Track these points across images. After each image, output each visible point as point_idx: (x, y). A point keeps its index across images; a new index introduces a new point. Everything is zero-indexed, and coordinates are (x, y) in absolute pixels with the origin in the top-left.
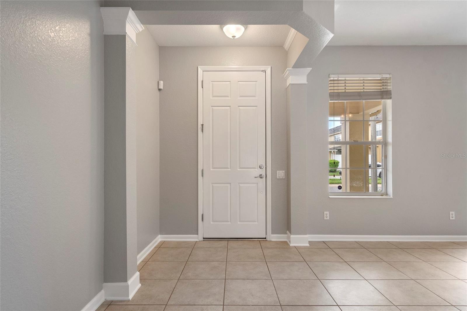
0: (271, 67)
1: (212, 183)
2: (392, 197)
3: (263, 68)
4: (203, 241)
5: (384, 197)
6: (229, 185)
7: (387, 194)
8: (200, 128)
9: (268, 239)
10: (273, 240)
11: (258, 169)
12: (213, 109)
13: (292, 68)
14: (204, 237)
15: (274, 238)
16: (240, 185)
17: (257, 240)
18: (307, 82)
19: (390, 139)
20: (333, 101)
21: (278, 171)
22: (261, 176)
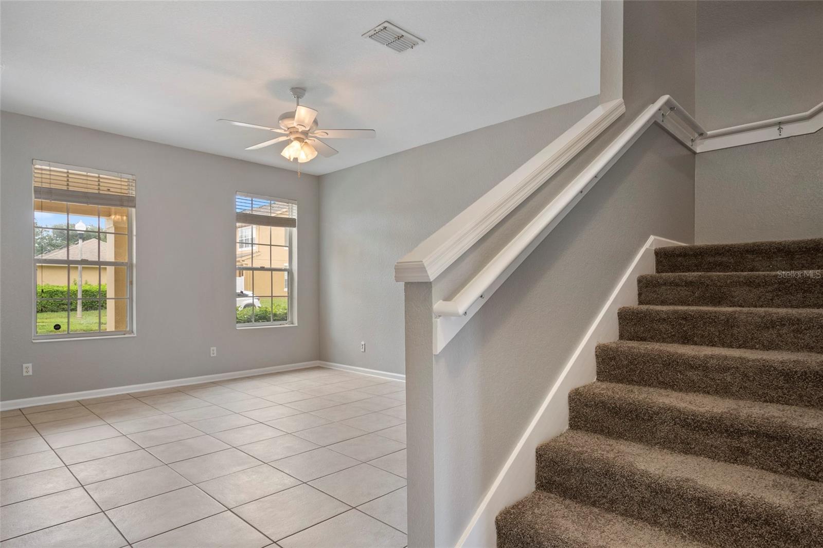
7: (132, 332)
20: (41, 200)
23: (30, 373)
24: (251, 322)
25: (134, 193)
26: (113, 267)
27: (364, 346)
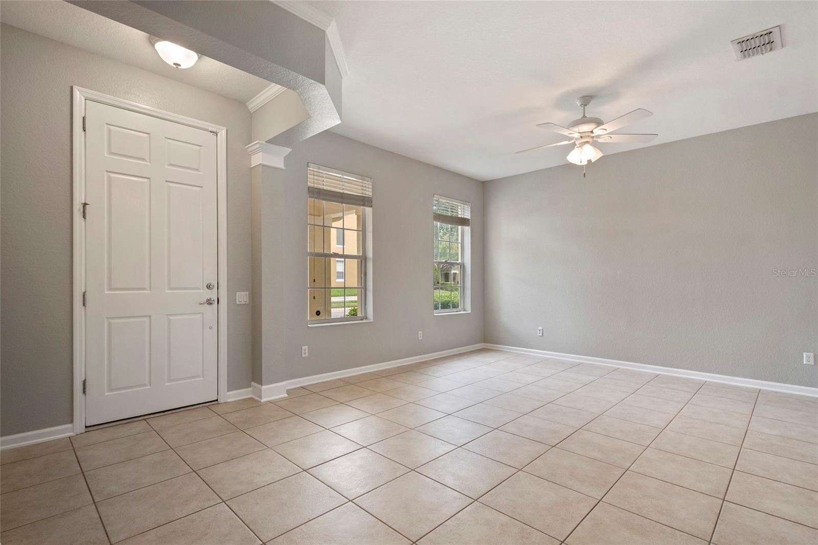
0: (227, 130)
1: (107, 318)
2: (372, 320)
3: (214, 127)
4: (86, 432)
5: (365, 321)
6: (147, 320)
7: (366, 318)
8: (79, 210)
9: (221, 400)
10: (229, 401)
11: (203, 290)
12: (110, 178)
13: (266, 142)
14: (87, 425)
15: (232, 396)
16: (170, 318)
17: (203, 406)
18: (285, 166)
19: (370, 254)
20: (313, 201)
21: (238, 293)
22: (209, 302)
23: (307, 355)
24: (438, 309)
25: (370, 194)
26: (356, 260)
27: (541, 331)
